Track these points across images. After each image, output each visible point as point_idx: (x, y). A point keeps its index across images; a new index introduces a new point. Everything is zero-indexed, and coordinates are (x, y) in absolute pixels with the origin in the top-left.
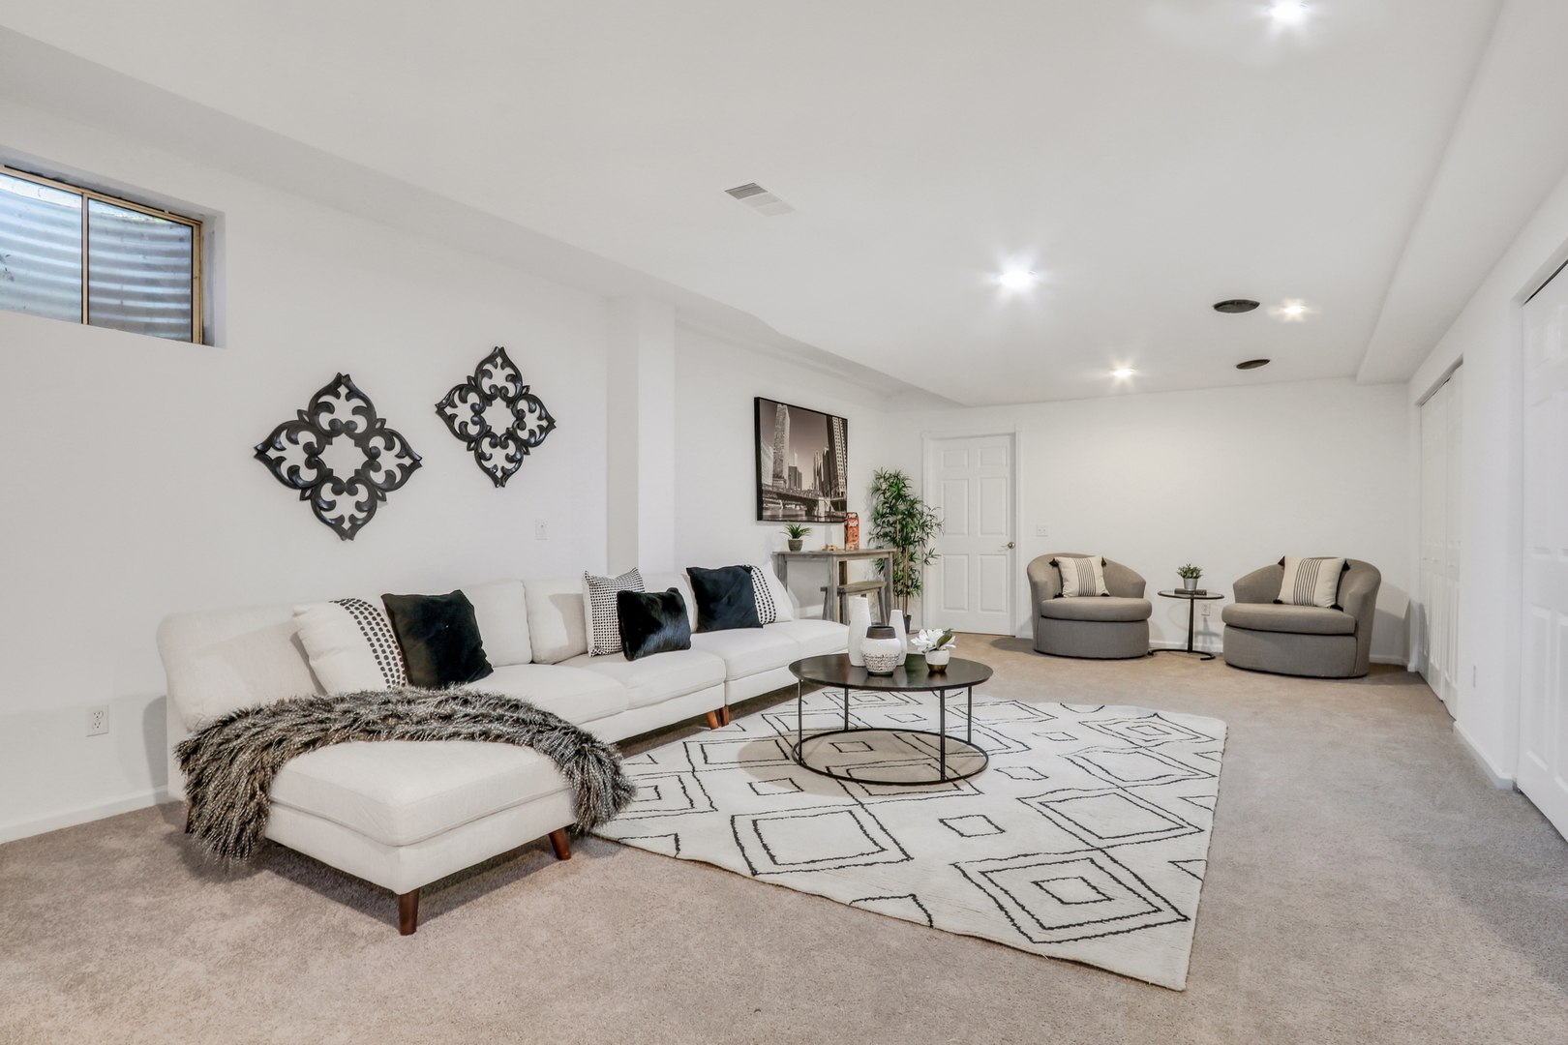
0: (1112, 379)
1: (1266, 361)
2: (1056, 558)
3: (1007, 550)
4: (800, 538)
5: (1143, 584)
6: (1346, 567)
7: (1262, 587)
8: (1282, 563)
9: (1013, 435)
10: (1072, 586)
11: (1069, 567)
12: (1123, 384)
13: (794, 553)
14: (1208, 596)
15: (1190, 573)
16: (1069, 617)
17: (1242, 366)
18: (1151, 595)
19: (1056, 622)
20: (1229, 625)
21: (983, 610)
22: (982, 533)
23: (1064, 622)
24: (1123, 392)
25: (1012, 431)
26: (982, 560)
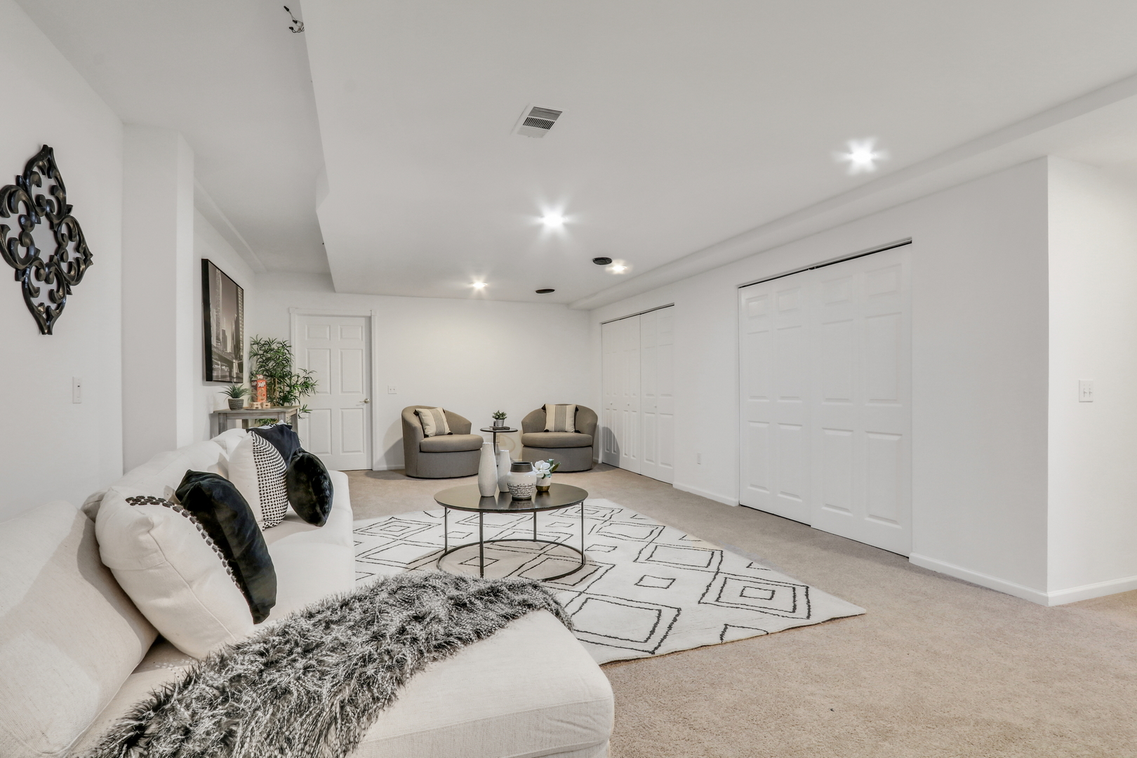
0: (472, 289)
1: (553, 290)
2: (417, 410)
3: (363, 405)
4: (241, 398)
5: (470, 424)
6: (577, 409)
7: (536, 421)
8: (544, 408)
9: (369, 319)
10: (431, 430)
11: (428, 416)
12: (479, 293)
13: (234, 412)
14: (510, 430)
15: (500, 416)
16: (445, 450)
17: (539, 292)
18: (475, 432)
19: (434, 454)
20: (525, 446)
21: (344, 452)
22: (342, 391)
23: (440, 454)
24: (480, 297)
25: (370, 315)
26: (342, 413)
